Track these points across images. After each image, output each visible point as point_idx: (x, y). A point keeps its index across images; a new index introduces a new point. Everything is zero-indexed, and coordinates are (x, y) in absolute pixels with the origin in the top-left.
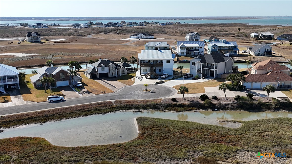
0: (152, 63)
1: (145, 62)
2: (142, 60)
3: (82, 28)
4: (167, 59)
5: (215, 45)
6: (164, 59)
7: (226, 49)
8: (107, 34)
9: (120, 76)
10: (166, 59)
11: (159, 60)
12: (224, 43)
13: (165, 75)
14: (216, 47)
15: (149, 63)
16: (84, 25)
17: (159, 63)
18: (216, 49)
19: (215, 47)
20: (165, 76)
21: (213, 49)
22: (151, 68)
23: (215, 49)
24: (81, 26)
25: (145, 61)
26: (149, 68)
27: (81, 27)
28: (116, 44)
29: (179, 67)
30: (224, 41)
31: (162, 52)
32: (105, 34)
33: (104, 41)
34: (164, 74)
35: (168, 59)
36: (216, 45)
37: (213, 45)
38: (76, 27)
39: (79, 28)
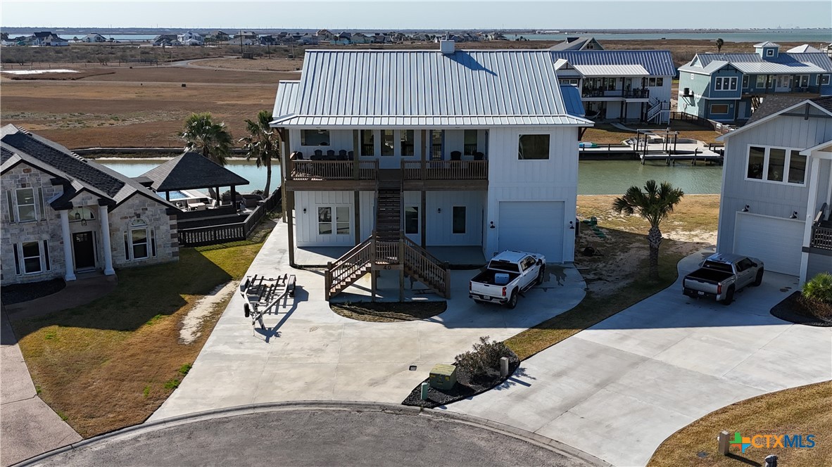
0: (394, 161)
1: (331, 152)
2: (310, 135)
3: (182, 45)
4: (520, 121)
5: (728, 68)
6: (498, 121)
7: (777, 89)
8: (252, 59)
9: (110, 270)
10: (513, 121)
11: (455, 131)
12: (766, 59)
13: (515, 267)
14: (734, 80)
15: (366, 163)
16: (190, 37)
17: (448, 156)
18: (733, 87)
19: (727, 80)
20: (514, 283)
21: (719, 87)
22: (381, 201)
23: (726, 87)
24: (181, 40)
25: (335, 145)
26: (368, 200)
27: (179, 44)
28: (264, 82)
29: (634, 192)
30: (765, 49)
31: (475, 66)
32: (244, 58)
33: (217, 77)
34: (505, 265)
35: (534, 121)
36: (736, 70)
37: (719, 71)
38: (162, 45)
39: (171, 45)
